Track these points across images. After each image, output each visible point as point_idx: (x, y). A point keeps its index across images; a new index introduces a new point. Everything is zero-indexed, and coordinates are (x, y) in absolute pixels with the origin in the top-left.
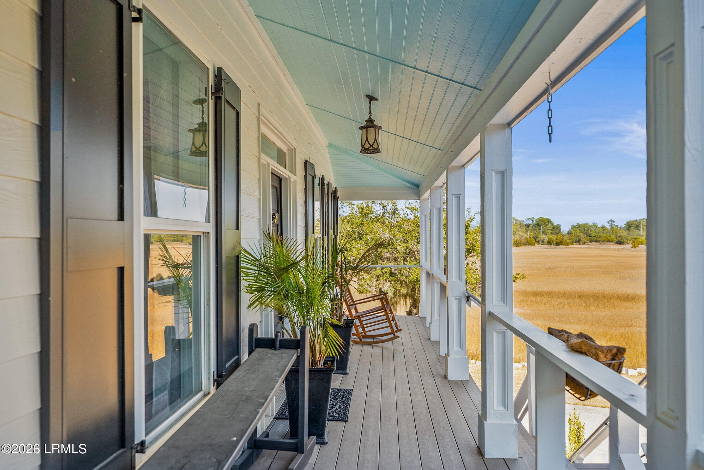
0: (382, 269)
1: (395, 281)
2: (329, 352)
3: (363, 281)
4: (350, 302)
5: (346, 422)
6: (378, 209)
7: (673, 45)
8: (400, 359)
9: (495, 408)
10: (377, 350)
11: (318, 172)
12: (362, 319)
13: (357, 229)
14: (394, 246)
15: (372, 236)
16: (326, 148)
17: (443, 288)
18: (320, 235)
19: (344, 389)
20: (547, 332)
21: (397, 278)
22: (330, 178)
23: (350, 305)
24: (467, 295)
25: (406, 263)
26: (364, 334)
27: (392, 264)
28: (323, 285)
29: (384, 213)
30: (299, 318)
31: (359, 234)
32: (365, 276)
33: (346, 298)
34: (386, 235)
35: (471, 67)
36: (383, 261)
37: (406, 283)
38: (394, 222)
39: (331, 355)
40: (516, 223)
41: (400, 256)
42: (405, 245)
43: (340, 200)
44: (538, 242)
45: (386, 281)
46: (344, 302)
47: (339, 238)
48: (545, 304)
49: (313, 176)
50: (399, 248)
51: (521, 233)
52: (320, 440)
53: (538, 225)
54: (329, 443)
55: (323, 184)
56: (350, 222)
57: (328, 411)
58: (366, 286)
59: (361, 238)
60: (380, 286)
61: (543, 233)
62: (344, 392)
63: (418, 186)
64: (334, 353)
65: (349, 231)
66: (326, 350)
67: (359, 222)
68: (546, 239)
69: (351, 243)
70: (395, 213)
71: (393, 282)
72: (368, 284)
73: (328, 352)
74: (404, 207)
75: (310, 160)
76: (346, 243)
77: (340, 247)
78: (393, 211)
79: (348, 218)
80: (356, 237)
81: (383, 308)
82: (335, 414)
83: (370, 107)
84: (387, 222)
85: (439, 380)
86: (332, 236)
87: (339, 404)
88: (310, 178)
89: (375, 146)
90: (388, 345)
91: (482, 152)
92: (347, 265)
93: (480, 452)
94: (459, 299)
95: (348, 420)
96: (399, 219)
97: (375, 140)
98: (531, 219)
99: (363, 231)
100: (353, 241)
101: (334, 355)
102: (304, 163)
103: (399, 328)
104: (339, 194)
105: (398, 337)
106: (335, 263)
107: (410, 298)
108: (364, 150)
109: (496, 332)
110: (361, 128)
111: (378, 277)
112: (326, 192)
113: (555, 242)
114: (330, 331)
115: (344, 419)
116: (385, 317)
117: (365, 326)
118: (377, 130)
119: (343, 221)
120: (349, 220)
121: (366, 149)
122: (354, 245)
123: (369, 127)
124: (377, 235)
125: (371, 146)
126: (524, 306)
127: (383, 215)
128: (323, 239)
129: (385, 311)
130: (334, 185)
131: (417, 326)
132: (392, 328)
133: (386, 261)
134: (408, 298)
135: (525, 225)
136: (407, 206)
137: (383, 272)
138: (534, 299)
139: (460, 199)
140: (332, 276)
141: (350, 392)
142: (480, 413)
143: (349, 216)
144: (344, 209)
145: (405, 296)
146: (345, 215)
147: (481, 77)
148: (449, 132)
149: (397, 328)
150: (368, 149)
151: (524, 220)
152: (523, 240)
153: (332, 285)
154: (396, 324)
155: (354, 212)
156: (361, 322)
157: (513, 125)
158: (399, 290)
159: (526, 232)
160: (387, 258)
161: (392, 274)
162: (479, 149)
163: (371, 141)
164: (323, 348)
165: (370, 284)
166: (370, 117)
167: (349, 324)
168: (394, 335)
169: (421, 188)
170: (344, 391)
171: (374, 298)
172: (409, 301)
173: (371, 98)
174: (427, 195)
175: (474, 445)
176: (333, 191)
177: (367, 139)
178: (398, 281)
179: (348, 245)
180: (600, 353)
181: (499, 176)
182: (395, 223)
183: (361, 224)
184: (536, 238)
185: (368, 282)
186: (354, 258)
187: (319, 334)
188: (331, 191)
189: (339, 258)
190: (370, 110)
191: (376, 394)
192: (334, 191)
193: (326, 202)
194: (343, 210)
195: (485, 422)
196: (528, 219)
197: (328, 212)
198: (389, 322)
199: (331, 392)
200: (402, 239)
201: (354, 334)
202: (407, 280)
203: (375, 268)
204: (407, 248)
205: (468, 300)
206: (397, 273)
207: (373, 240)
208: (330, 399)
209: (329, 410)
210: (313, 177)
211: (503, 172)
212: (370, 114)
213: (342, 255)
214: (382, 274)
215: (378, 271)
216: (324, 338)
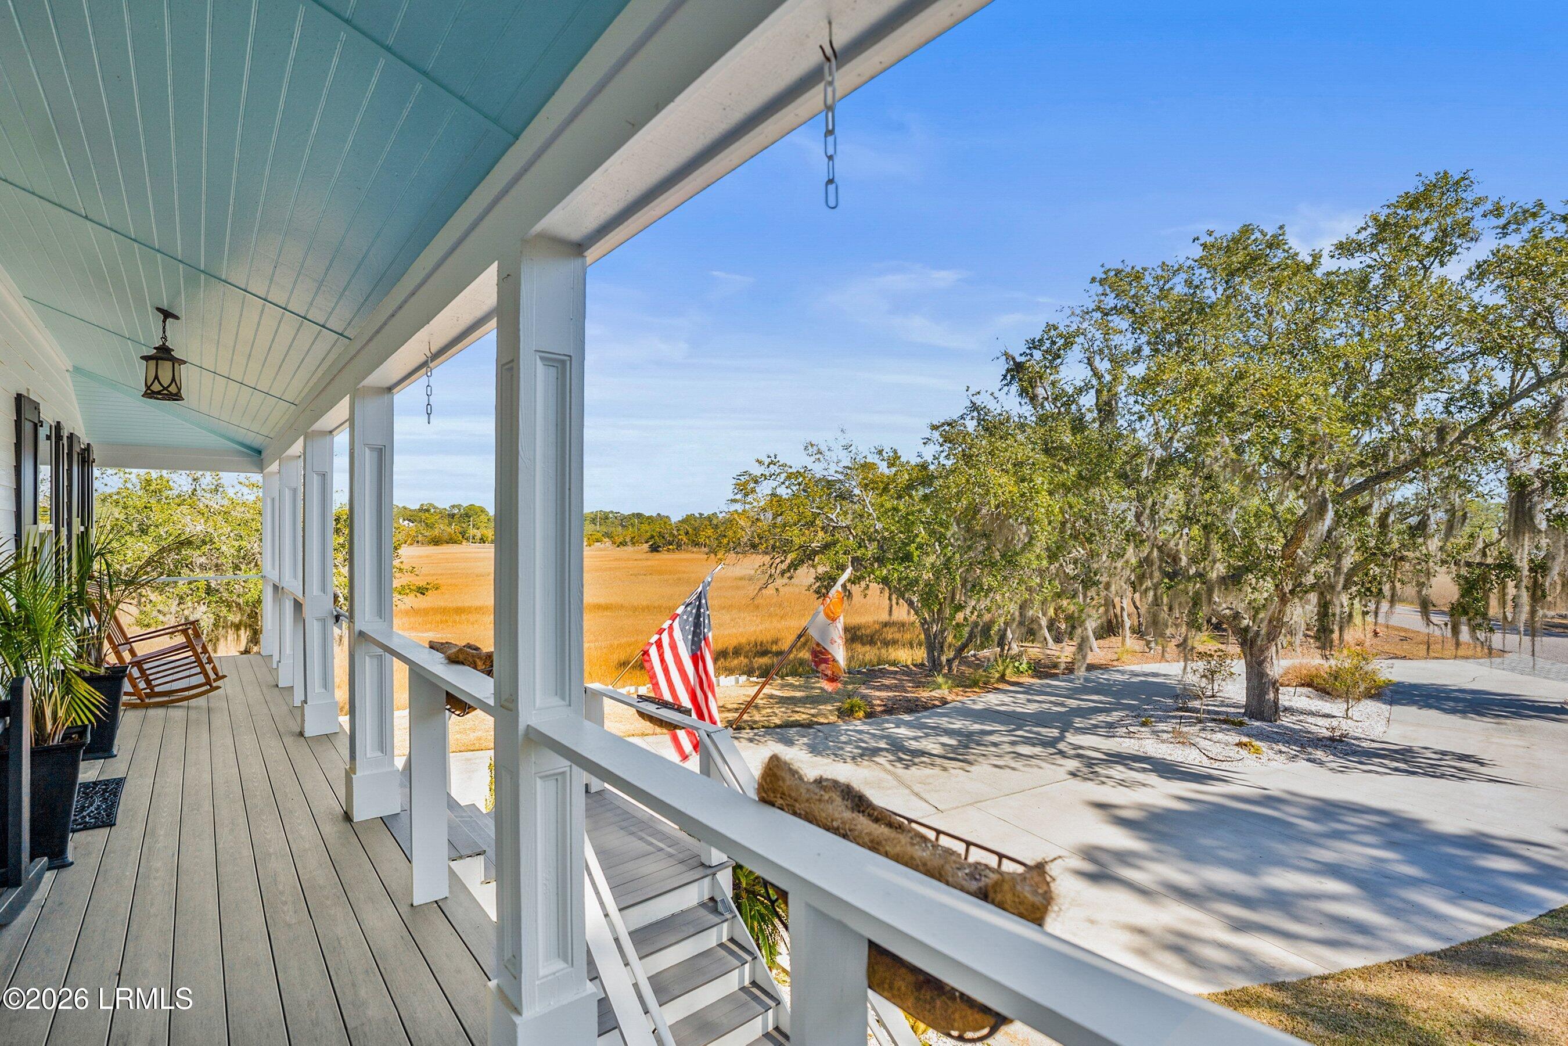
0: (190, 583)
1: (217, 602)
2: (74, 718)
3: (148, 606)
4: (118, 639)
5: (113, 828)
6: (183, 483)
7: (512, 361)
8: (220, 720)
9: (368, 756)
10: (177, 714)
11: (49, 416)
12: (145, 666)
13: (137, 515)
14: (214, 546)
15: (170, 528)
16: (68, 374)
17: (298, 606)
18: (51, 527)
19: (108, 780)
20: (428, 646)
21: (221, 598)
22: (76, 424)
23: (119, 645)
24: (335, 613)
25: (238, 572)
26: (148, 691)
27: (211, 574)
28: (59, 612)
29: (195, 490)
30: (6, 668)
31: (139, 525)
32: (154, 596)
33: (109, 633)
34: (198, 528)
35: (333, 309)
36: (192, 571)
37: (238, 605)
38: (215, 506)
39: (80, 723)
40: (435, 512)
41: (227, 562)
42: (237, 544)
43: (97, 466)
44: (467, 539)
45: (199, 603)
46: (106, 640)
47: (94, 532)
48: (473, 624)
49: (37, 422)
50: (224, 548)
51: (442, 526)
52: (57, 863)
53: (468, 516)
54: (75, 863)
55: (59, 438)
56: (121, 503)
57: (73, 818)
58: (155, 613)
59: (144, 531)
60: (186, 612)
61: (474, 527)
62: (106, 785)
63: (259, 452)
64: (85, 718)
65: (117, 519)
66: (68, 712)
67: (140, 504)
68: (478, 536)
69: (123, 541)
70: (218, 491)
71: (214, 605)
72: (159, 611)
73: (71, 719)
74: (235, 483)
75: (28, 393)
76: (111, 540)
77: (98, 547)
78: (214, 487)
79: (115, 497)
80: (134, 529)
81: (189, 645)
82: (87, 819)
83: (164, 328)
84: (201, 505)
85: (289, 740)
86: (77, 528)
87: (97, 803)
88: (28, 427)
89: (173, 389)
90: (201, 701)
91: (351, 420)
92: (113, 578)
93: (348, 817)
94: (323, 620)
95: (117, 822)
96: (226, 502)
97: (173, 379)
98: (456, 506)
99: (148, 518)
100: (127, 538)
101: (86, 722)
102: (14, 400)
103: (220, 674)
104: (96, 454)
105: (218, 688)
106: (85, 573)
107: (246, 629)
108: (150, 394)
109: (369, 656)
110: (146, 358)
111: (181, 598)
112: (66, 451)
113: (490, 539)
114: (76, 683)
115: (108, 822)
116: (193, 659)
117: (151, 677)
118: (176, 365)
119: (103, 501)
120: (119, 500)
121: (153, 392)
122: (129, 544)
123: (162, 359)
124: (180, 527)
125: (165, 389)
126: (443, 629)
127: (193, 494)
128: (57, 532)
129: (194, 649)
130: (84, 438)
131: (255, 668)
132: (206, 675)
133: (198, 570)
134: (243, 628)
135: (449, 515)
136: (242, 480)
137: (191, 589)
138: (458, 618)
139: (325, 478)
140: (80, 596)
141: (119, 782)
142: (348, 767)
143: (118, 493)
144: (106, 480)
145: (237, 627)
146: (108, 490)
147: (349, 324)
148: (307, 382)
149: (216, 674)
150: (159, 393)
151: (448, 508)
152: (446, 537)
153: (79, 613)
154: (214, 669)
155: (129, 485)
156: (142, 671)
157: (395, 391)
158: (225, 617)
159: (450, 524)
160: (201, 565)
161: (209, 591)
162: (348, 417)
163: (166, 380)
164: (61, 713)
165: (166, 609)
166: (164, 344)
167: (117, 675)
168: (211, 686)
169: (264, 455)
170: (106, 783)
171: (172, 631)
172: (244, 635)
173: (167, 315)
174: (274, 467)
175: (339, 811)
176: (82, 449)
177: (156, 377)
178: (223, 602)
179: (115, 544)
180: (478, 660)
181: (375, 454)
182: (217, 507)
183: (146, 507)
184: (463, 534)
185: (161, 607)
186: (129, 566)
187: (52, 691)
188: (76, 449)
189: (96, 566)
190: (164, 332)
191: (172, 777)
192: (84, 450)
193: (66, 467)
194: (104, 481)
195: (353, 776)
196: (453, 506)
197: (70, 485)
198: (201, 665)
199: (79, 789)
200: (232, 534)
201: (126, 694)
202: (241, 601)
203: (176, 582)
204: (240, 548)
205: (337, 621)
206: (221, 590)
207: (170, 535)
208: (76, 799)
209: (75, 815)
210: (35, 425)
211: (381, 449)
212: (165, 338)
213: (103, 561)
214: (191, 592)
215: (182, 587)
216: (63, 698)
